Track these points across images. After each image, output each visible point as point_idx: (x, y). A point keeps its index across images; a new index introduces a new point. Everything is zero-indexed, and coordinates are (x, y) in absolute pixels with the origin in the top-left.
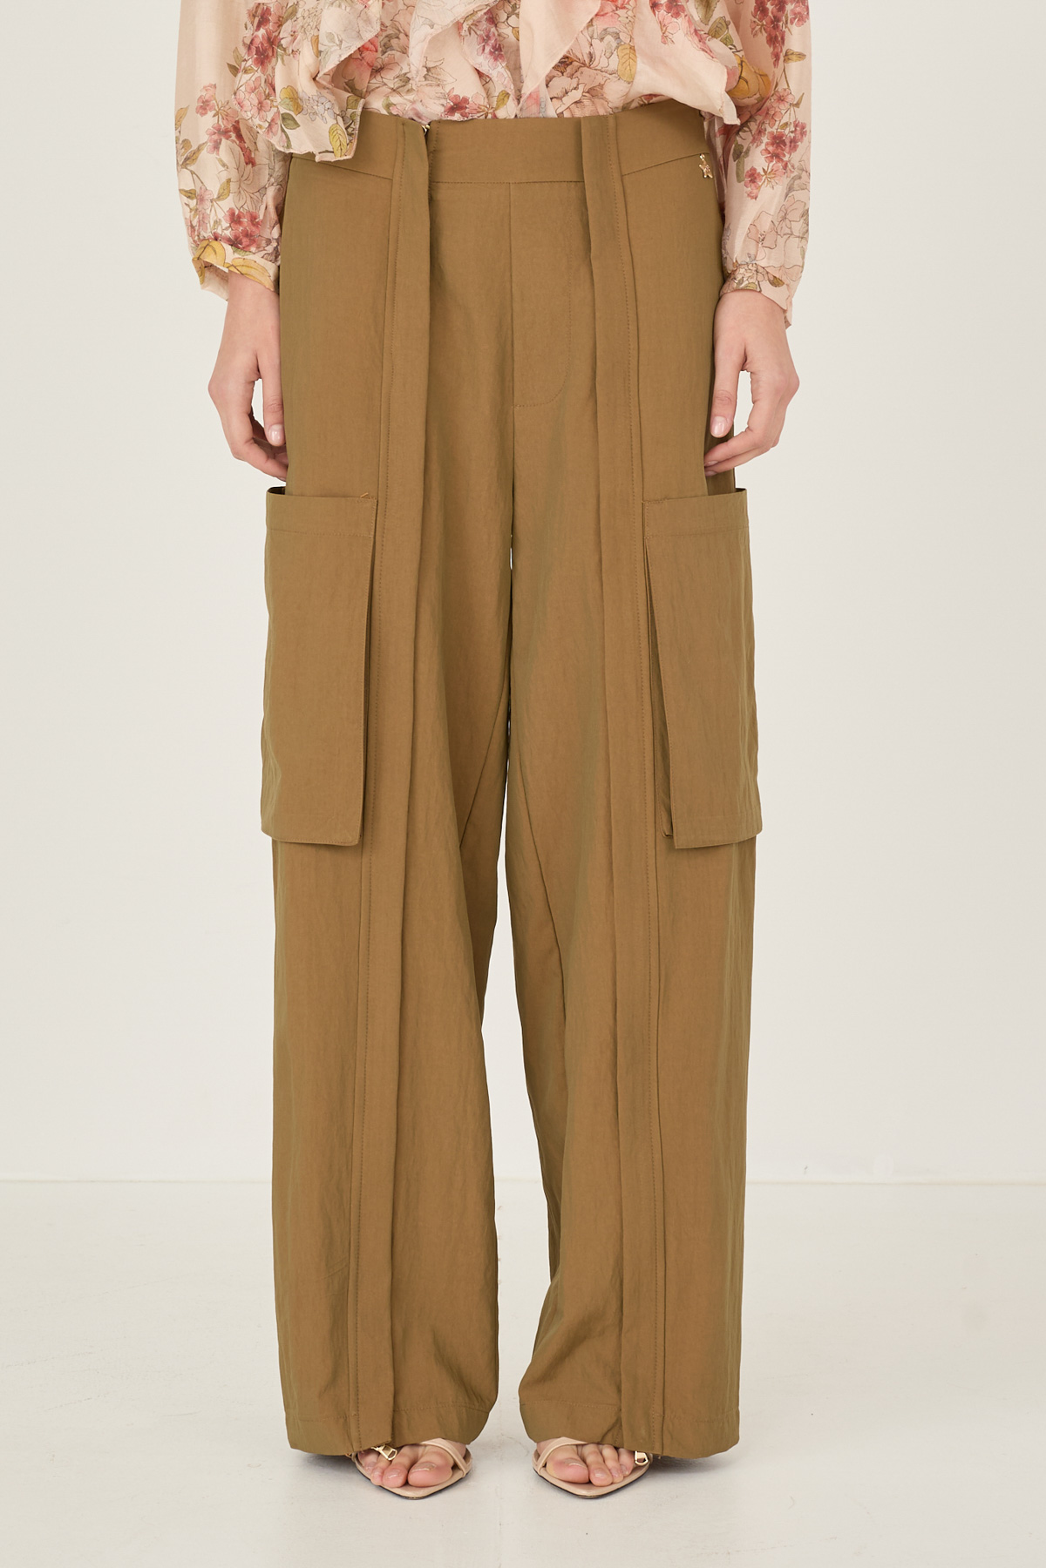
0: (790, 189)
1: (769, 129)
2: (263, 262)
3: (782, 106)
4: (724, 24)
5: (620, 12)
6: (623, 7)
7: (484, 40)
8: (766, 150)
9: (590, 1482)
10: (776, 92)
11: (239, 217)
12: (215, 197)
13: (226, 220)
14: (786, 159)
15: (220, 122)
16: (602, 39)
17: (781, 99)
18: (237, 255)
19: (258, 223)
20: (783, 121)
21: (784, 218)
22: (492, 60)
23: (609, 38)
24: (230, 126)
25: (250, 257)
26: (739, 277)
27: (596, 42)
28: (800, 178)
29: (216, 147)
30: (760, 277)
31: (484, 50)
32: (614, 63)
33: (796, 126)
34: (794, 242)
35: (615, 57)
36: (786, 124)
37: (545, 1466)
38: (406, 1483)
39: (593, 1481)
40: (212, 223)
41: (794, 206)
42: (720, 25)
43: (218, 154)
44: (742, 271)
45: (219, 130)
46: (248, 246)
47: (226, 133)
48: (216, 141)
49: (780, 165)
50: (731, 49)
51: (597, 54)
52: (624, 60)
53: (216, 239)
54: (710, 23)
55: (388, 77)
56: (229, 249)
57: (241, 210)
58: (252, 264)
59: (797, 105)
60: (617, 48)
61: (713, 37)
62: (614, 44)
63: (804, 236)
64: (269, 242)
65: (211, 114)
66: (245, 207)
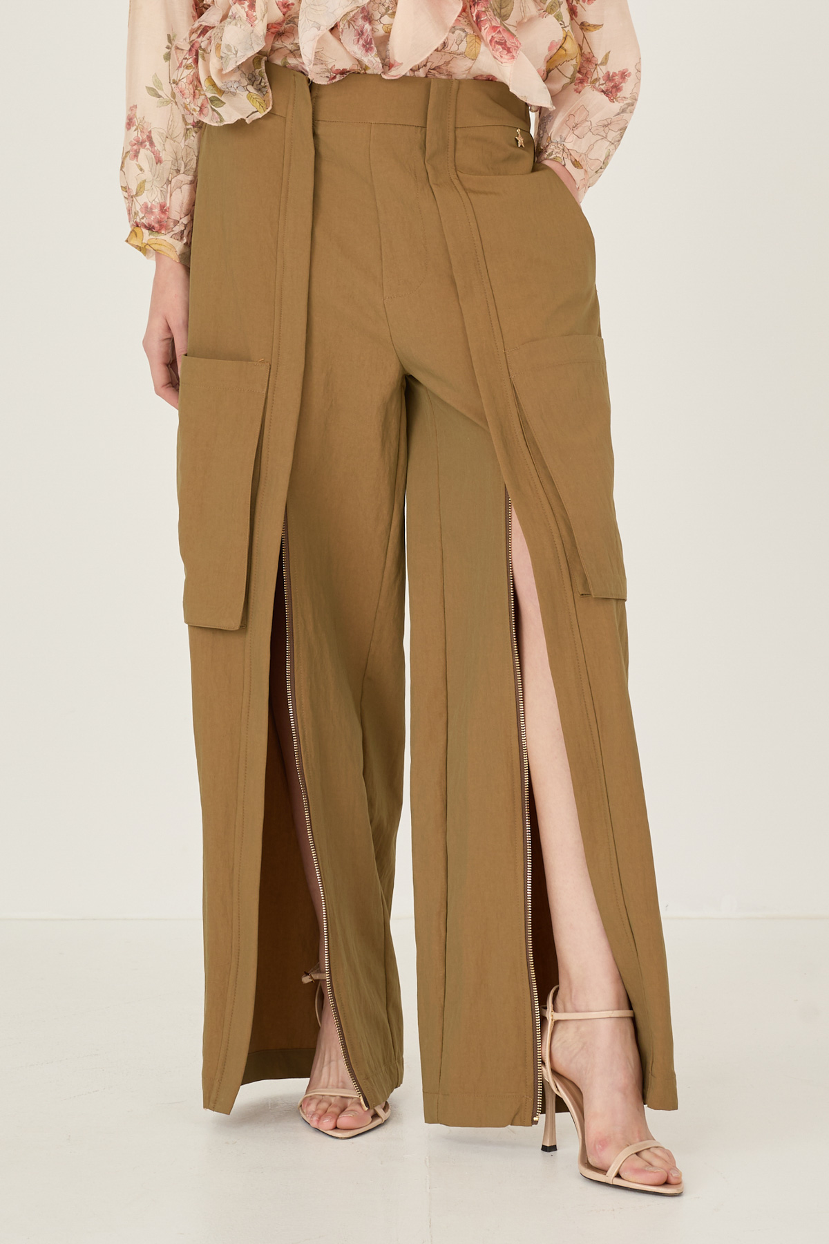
2: (171, 241)
3: (590, 66)
4: (557, 3)
7: (359, 34)
11: (151, 209)
12: (135, 193)
13: (142, 212)
15: (139, 136)
16: (453, 32)
18: (151, 237)
19: (166, 210)
22: (364, 51)
23: (458, 32)
24: (145, 137)
25: (161, 237)
26: (549, 151)
27: (450, 32)
29: (136, 155)
30: (565, 154)
31: (358, 41)
34: (603, 144)
35: (464, 42)
40: (133, 214)
42: (554, 4)
43: (137, 161)
44: (552, 147)
45: (138, 142)
46: (160, 230)
47: (141, 143)
48: (136, 151)
50: (561, 24)
51: (450, 41)
52: (471, 44)
53: (137, 226)
54: (547, 4)
55: (286, 42)
56: (146, 232)
57: (153, 203)
58: (165, 243)
60: (466, 36)
61: (549, 13)
62: (464, 35)
64: (176, 223)
65: (133, 128)
66: (156, 200)
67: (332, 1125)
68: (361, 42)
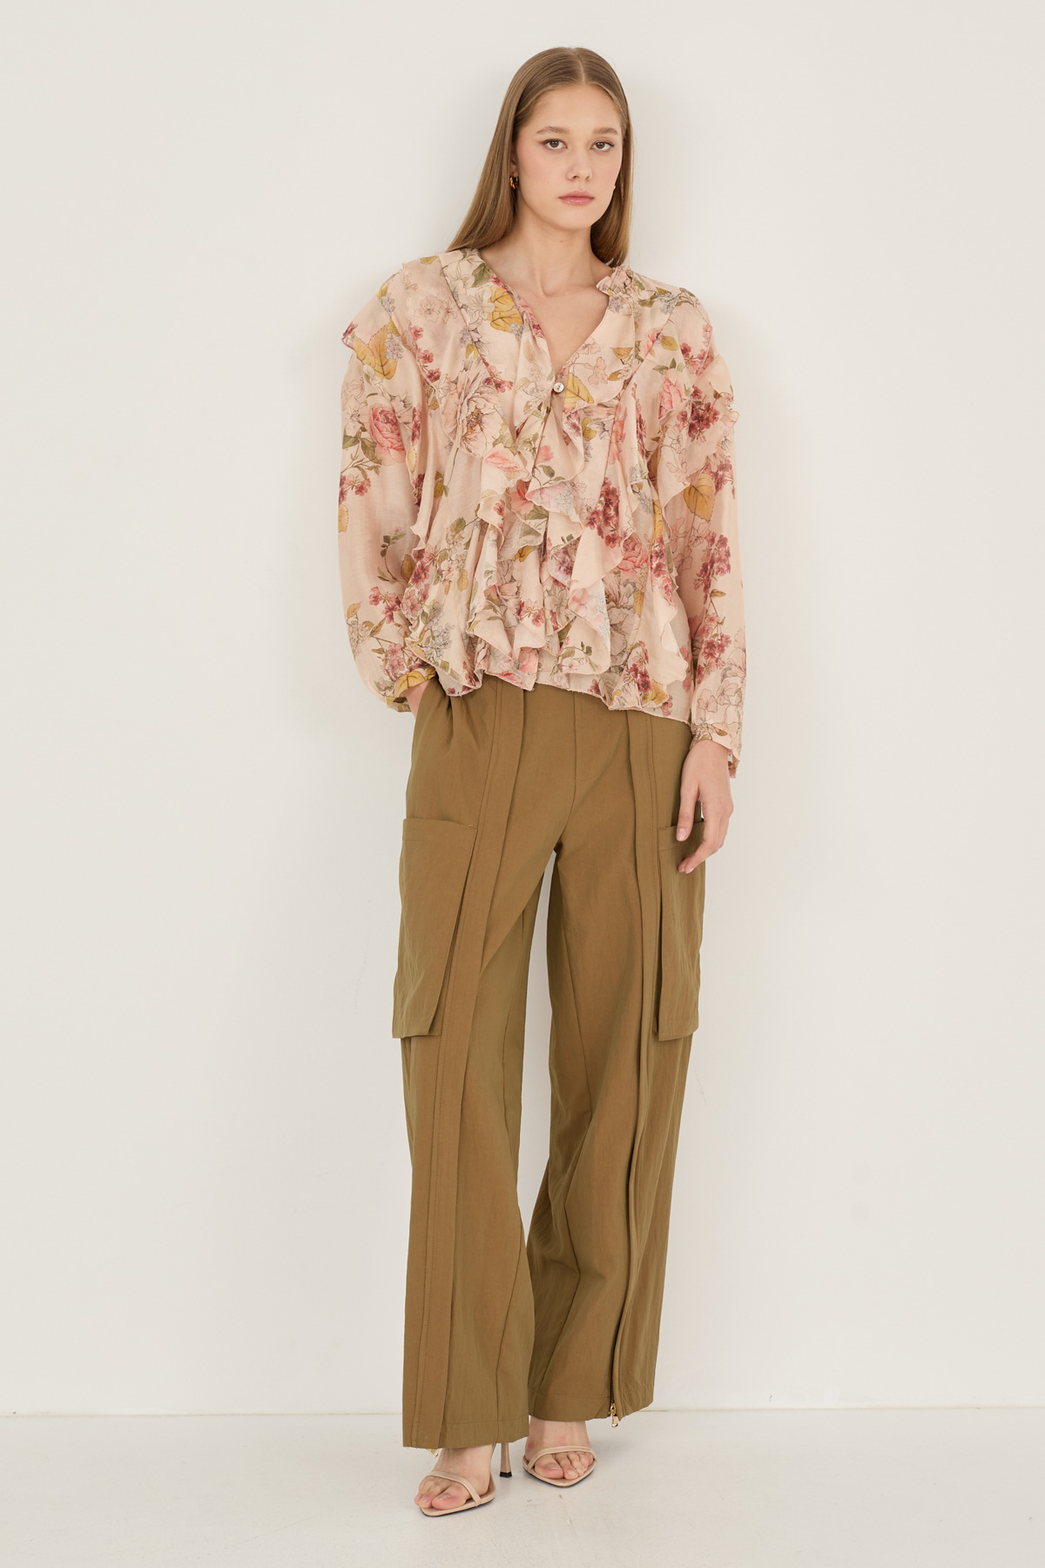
0: (724, 676)
1: (705, 639)
3: (712, 624)
5: (637, 570)
6: (639, 567)
8: (704, 652)
9: (564, 1478)
10: (707, 616)
14: (717, 656)
16: (625, 586)
17: (712, 620)
20: (714, 633)
21: (723, 694)
23: (629, 586)
26: (698, 734)
27: (621, 587)
28: (730, 669)
29: (391, 617)
30: (710, 731)
32: (631, 601)
33: (722, 637)
34: (732, 709)
35: (632, 597)
36: (716, 635)
37: (534, 1467)
38: (432, 1507)
39: (566, 1476)
41: (730, 687)
44: (699, 729)
49: (714, 660)
51: (622, 594)
59: (722, 623)
62: (632, 590)
63: (739, 704)
65: (381, 602)
67: (428, 1505)
68: (562, 568)
